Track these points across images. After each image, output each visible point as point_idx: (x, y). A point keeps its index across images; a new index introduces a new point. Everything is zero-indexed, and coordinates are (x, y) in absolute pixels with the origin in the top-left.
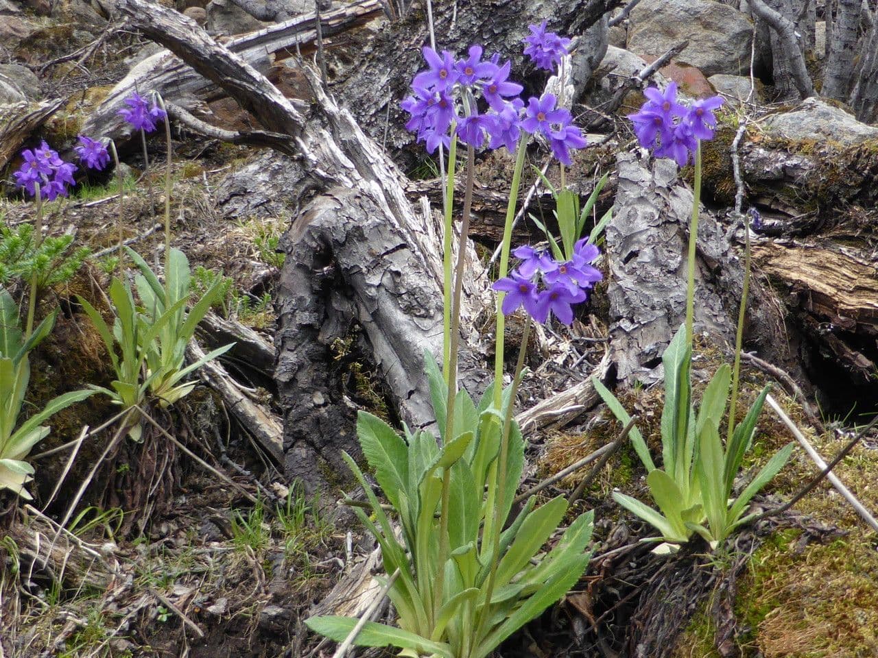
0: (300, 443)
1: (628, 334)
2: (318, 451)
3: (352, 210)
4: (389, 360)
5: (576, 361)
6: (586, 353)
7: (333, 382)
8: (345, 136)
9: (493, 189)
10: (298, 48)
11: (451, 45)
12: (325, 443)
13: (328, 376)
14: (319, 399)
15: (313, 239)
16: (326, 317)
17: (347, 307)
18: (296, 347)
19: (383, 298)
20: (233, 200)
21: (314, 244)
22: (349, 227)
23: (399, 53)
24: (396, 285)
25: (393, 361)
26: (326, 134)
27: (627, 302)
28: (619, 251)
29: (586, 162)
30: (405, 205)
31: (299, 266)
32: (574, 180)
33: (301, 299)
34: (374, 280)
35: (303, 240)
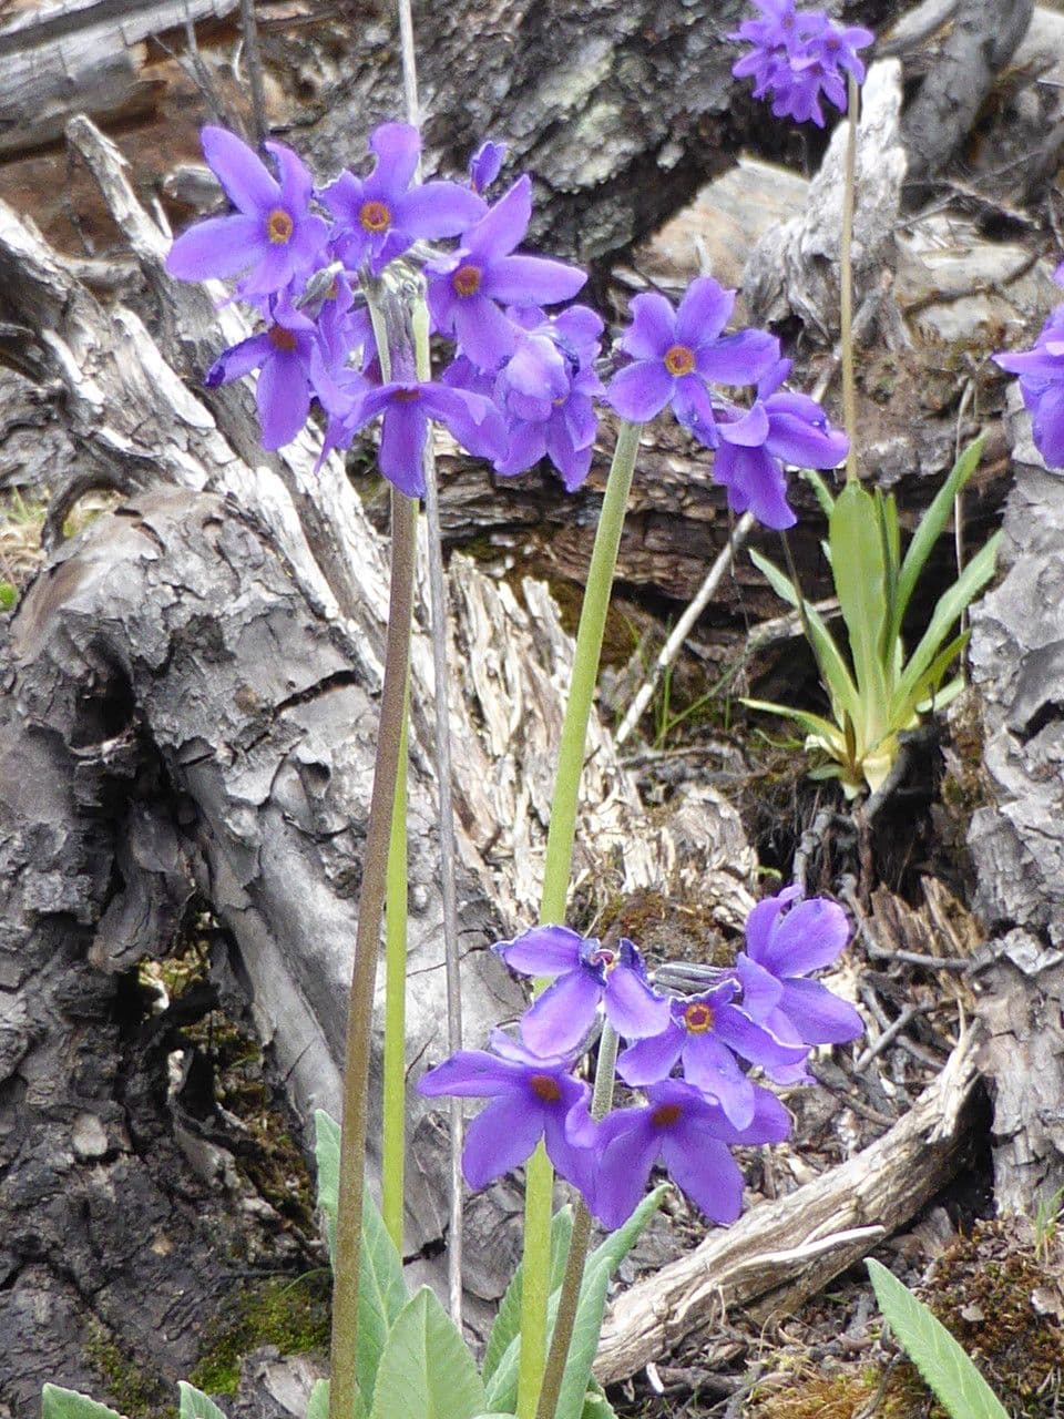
0: (30, 1276)
1: (1030, 981)
2: (88, 1300)
3: (193, 564)
4: (297, 1035)
5: (877, 1041)
6: (907, 1011)
7: (137, 1085)
8: (191, 329)
9: (671, 451)
10: (191, 34)
11: (598, 23)
12: (109, 1277)
13: (122, 1067)
14: (92, 1139)
15: (75, 652)
16: (118, 886)
17: (174, 861)
18: (24, 980)
19: (274, 846)
20: (14, 441)
21: (78, 669)
22: (181, 618)
23: (459, 46)
24: (315, 807)
25: (307, 1039)
26: (132, 322)
27: (1030, 874)
28: (1009, 697)
29: (936, 374)
30: (362, 541)
31: (34, 732)
32: (900, 426)
33: (40, 834)
34: (251, 786)
35: (45, 655)
